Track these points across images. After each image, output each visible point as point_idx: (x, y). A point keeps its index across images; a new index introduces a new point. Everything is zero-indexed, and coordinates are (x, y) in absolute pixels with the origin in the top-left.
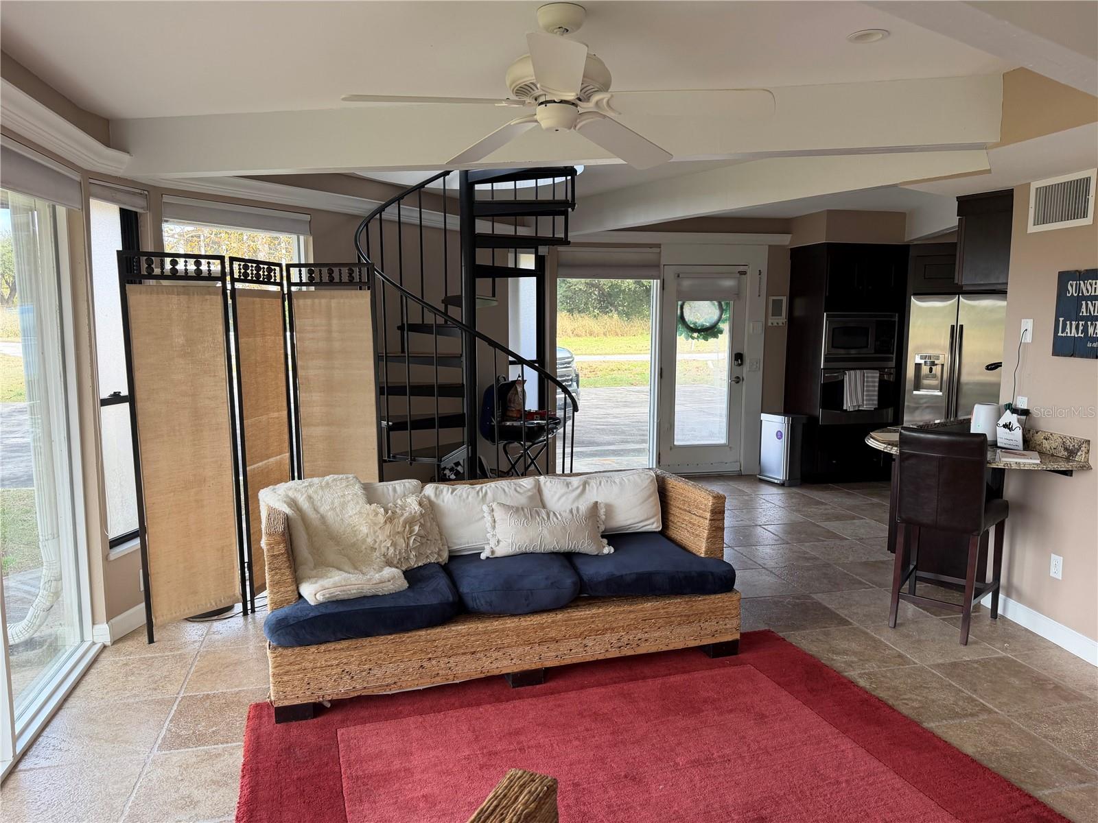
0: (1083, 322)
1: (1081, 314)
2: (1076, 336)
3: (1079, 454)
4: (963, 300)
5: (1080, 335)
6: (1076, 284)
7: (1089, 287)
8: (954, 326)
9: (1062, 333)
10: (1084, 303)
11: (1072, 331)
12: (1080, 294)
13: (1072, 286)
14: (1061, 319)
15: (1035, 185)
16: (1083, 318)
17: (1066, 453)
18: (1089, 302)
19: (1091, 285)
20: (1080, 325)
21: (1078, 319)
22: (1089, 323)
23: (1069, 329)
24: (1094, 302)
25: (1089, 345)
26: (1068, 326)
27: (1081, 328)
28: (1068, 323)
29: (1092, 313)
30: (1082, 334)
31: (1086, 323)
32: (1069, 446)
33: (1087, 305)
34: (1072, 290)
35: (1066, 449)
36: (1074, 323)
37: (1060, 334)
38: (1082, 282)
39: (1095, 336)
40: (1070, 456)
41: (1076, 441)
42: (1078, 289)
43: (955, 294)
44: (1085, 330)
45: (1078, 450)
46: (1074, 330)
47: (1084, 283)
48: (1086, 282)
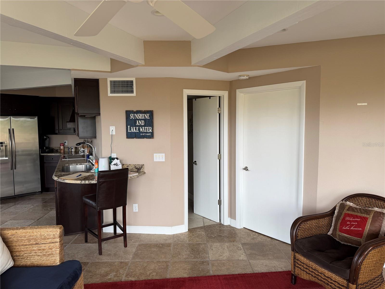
0: (138, 127)
1: (137, 125)
2: (136, 132)
3: (142, 169)
4: (12, 118)
5: (137, 131)
6: (134, 115)
7: (139, 116)
8: (10, 129)
9: (130, 131)
10: (137, 121)
11: (133, 130)
12: (136, 118)
13: (132, 115)
14: (129, 126)
15: (109, 80)
16: (138, 126)
17: (137, 170)
18: (139, 121)
19: (140, 115)
20: (137, 128)
21: (136, 126)
22: (140, 127)
23: (132, 129)
24: (141, 121)
25: (141, 134)
26: (132, 128)
27: (137, 129)
28: (132, 127)
29: (141, 124)
30: (138, 131)
31: (139, 127)
32: (138, 167)
33: (139, 122)
34: (132, 116)
35: (136, 168)
36: (134, 127)
37: (129, 131)
38: (136, 114)
39: (143, 131)
40: (138, 170)
41: (140, 165)
42: (135, 116)
43: (8, 115)
44: (139, 129)
45: (141, 168)
46: (134, 130)
47: (137, 115)
48: (137, 114)
